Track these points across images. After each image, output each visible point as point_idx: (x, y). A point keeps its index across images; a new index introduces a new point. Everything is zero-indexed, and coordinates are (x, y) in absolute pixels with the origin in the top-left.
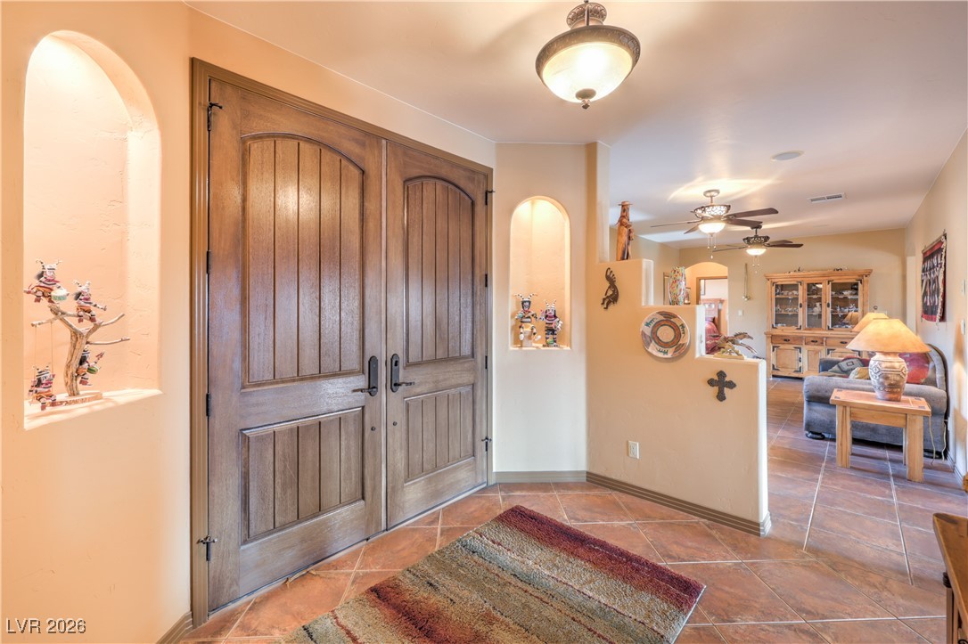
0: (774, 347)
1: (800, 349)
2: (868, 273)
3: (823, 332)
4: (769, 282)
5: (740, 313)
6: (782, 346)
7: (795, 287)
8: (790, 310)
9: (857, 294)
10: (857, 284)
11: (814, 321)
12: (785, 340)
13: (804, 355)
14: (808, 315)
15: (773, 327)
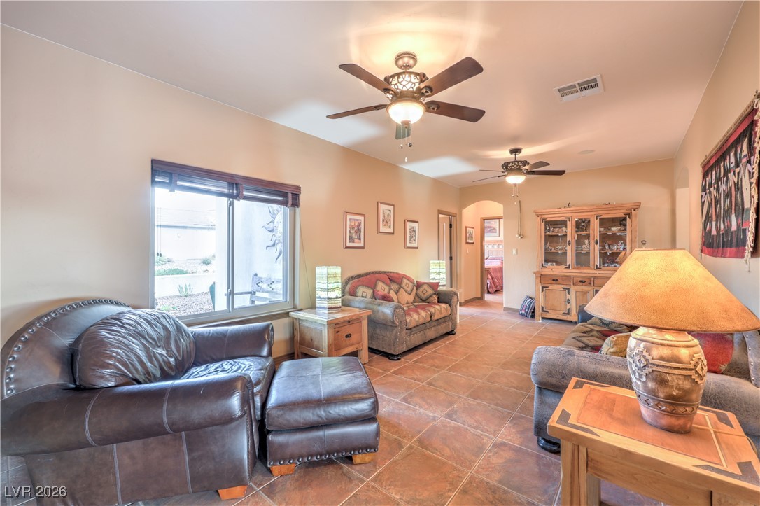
0: (543, 287)
1: (568, 289)
2: (637, 207)
3: (592, 271)
4: (539, 218)
5: (514, 252)
6: (551, 287)
7: (563, 223)
8: (559, 248)
9: (625, 230)
10: (625, 219)
11: (582, 260)
12: (554, 280)
13: (572, 296)
14: (577, 254)
15: (543, 266)
